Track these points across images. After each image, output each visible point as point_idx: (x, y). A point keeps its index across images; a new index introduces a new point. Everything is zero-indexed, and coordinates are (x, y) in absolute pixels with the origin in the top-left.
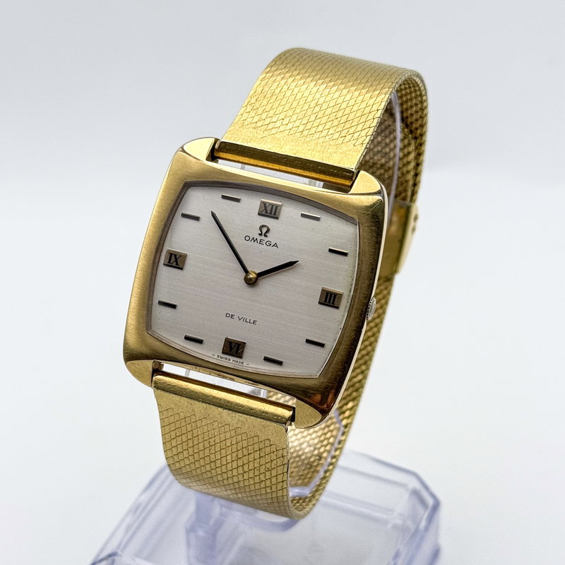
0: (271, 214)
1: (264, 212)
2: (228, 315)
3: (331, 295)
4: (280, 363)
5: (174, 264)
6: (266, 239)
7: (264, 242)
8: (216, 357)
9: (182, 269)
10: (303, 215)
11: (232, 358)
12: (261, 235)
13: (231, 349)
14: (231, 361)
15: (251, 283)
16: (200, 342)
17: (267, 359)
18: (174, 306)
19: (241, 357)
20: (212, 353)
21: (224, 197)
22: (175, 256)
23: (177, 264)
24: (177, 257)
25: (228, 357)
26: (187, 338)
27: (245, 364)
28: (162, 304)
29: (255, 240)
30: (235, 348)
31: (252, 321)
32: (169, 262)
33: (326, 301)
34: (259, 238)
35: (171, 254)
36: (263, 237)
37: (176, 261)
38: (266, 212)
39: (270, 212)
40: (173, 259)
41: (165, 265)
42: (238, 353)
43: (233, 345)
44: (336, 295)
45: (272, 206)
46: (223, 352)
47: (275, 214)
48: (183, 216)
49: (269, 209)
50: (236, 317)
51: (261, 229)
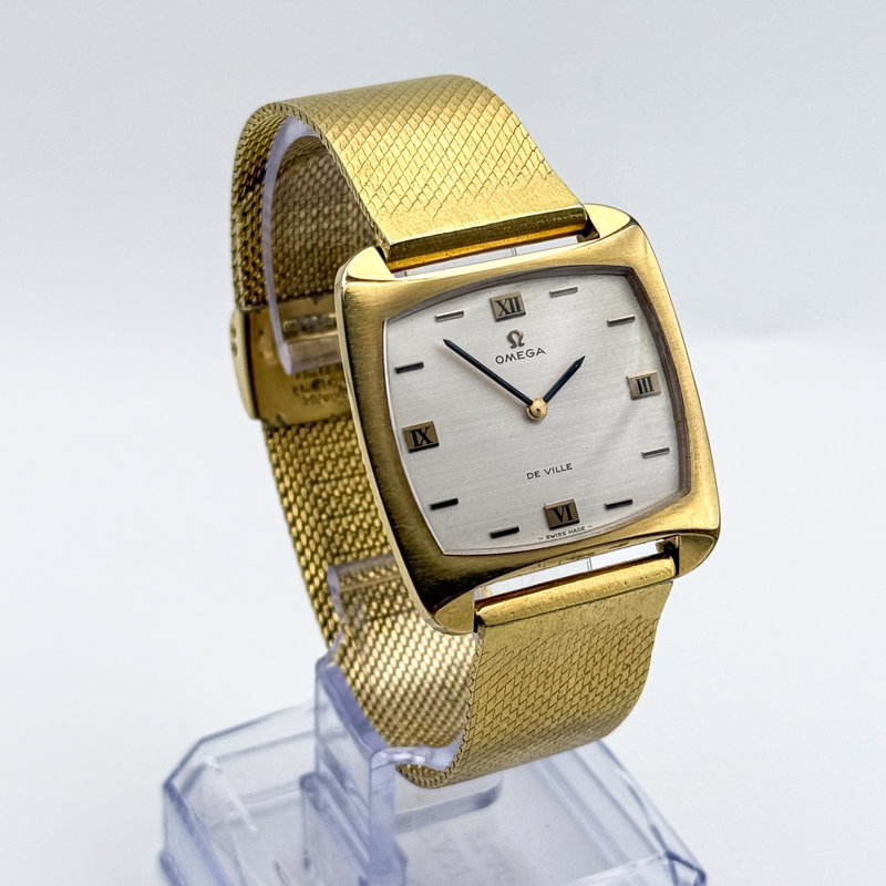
0: (513, 311)
1: (504, 315)
2: (530, 476)
3: (643, 380)
4: (629, 502)
5: (425, 444)
6: (524, 349)
7: (524, 355)
8: (545, 539)
9: (437, 445)
10: (552, 294)
11: (566, 530)
12: (514, 346)
13: (560, 517)
14: (568, 534)
15: (533, 417)
16: (515, 530)
17: (610, 507)
18: (454, 502)
19: (578, 522)
20: (535, 535)
21: (438, 319)
22: (420, 431)
23: (428, 441)
24: (423, 431)
25: (561, 530)
26: (495, 535)
27: (587, 529)
28: (435, 507)
29: (510, 357)
30: (565, 512)
31: (565, 467)
32: (416, 444)
33: (641, 392)
34: (514, 352)
35: (413, 432)
36: (518, 349)
37: (425, 437)
38: (507, 313)
39: (509, 310)
40: (419, 438)
41: (411, 451)
42: (570, 518)
43: (560, 511)
44: (649, 378)
45: (510, 300)
46: (552, 528)
47: (519, 309)
48: (399, 370)
49: (508, 306)
50: (541, 473)
51: (510, 338)
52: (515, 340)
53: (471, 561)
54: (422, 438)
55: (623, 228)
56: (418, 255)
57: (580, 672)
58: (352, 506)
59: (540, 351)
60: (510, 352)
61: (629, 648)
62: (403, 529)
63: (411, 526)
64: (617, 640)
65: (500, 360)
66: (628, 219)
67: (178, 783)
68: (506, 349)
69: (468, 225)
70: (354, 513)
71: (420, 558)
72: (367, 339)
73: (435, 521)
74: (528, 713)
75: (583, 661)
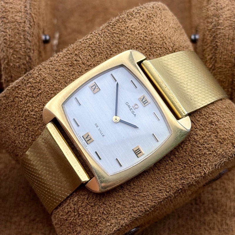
2: (96, 125)
3: (140, 150)
4: (100, 159)
6: (134, 110)
7: (132, 111)
8: (79, 136)
9: (94, 94)
10: (154, 113)
13: (87, 138)
14: (83, 142)
16: (78, 126)
17: (96, 153)
19: (88, 144)
20: (79, 132)
24: (96, 88)
25: (83, 139)
26: (74, 120)
27: (87, 147)
28: (76, 98)
29: (129, 107)
30: (89, 139)
31: (103, 134)
32: (92, 87)
33: (136, 151)
34: (132, 108)
35: (95, 85)
37: (94, 89)
38: (142, 101)
42: (88, 141)
43: (89, 137)
44: (141, 152)
45: (146, 100)
46: (83, 136)
47: (144, 104)
48: (112, 75)
49: (144, 100)
50: (98, 128)
52: (136, 106)
60: (131, 106)
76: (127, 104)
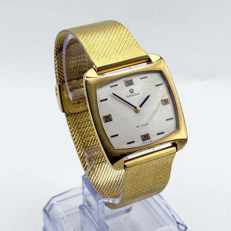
0: (131, 84)
2: (137, 127)
3: (166, 100)
4: (163, 133)
5: (109, 120)
6: (134, 93)
7: (134, 95)
8: (142, 144)
9: (112, 120)
10: (141, 79)
11: (147, 141)
12: (131, 93)
13: (145, 138)
14: (148, 142)
15: (137, 111)
16: (134, 142)
17: (158, 134)
18: (117, 135)
19: (150, 139)
20: (139, 143)
21: (111, 87)
22: (107, 117)
23: (110, 119)
24: (108, 117)
26: (128, 143)
27: (152, 140)
28: (112, 137)
29: (130, 96)
30: (147, 136)
31: (146, 124)
32: (107, 120)
33: (165, 103)
34: (131, 94)
35: (106, 117)
36: (132, 94)
37: (109, 118)
38: (129, 84)
39: (129, 83)
40: (107, 119)
41: (105, 122)
42: (148, 138)
43: (145, 136)
44: (167, 99)
45: (130, 81)
46: (143, 141)
47: (132, 83)
48: (101, 101)
49: (129, 82)
50: (140, 126)
51: (130, 91)
52: (131, 91)
53: (122, 151)
54: (108, 119)
55: (159, 60)
56: (105, 70)
57: (152, 178)
58: (90, 134)
59: (138, 94)
61: (165, 171)
62: (104, 143)
63: (106, 142)
64: (161, 169)
65: (128, 97)
66: (160, 58)
67: (47, 209)
68: (129, 94)
69: (118, 61)
70: (90, 136)
71: (109, 151)
72: (93, 93)
73: (112, 140)
74: (139, 189)
75: (153, 175)
76: (127, 97)
